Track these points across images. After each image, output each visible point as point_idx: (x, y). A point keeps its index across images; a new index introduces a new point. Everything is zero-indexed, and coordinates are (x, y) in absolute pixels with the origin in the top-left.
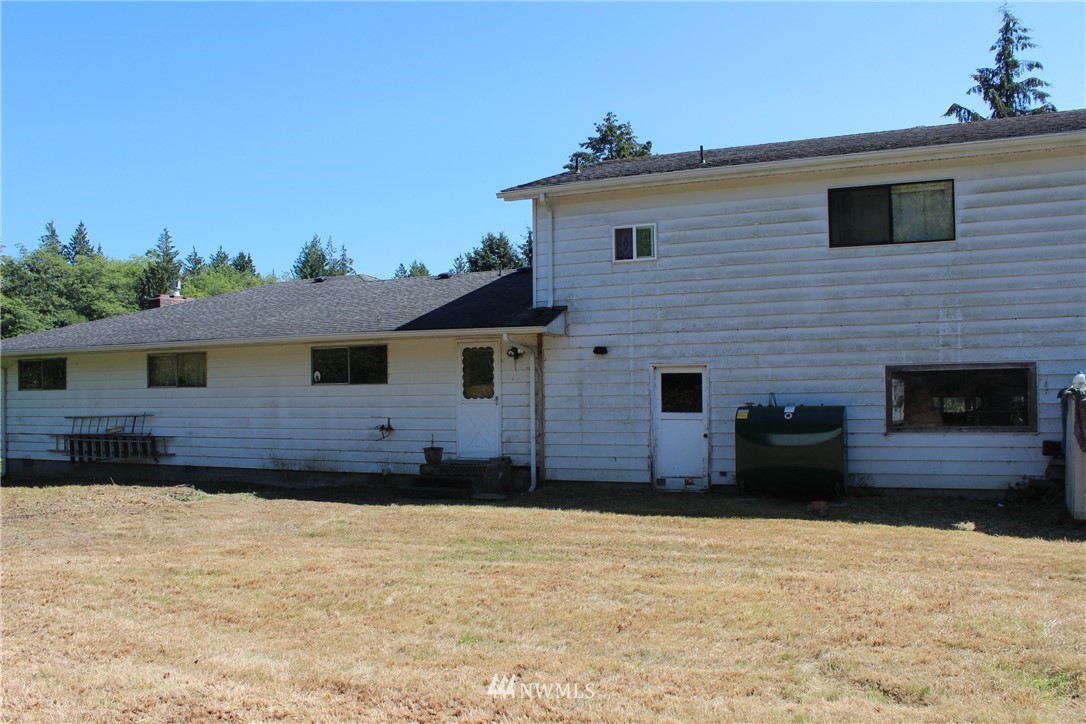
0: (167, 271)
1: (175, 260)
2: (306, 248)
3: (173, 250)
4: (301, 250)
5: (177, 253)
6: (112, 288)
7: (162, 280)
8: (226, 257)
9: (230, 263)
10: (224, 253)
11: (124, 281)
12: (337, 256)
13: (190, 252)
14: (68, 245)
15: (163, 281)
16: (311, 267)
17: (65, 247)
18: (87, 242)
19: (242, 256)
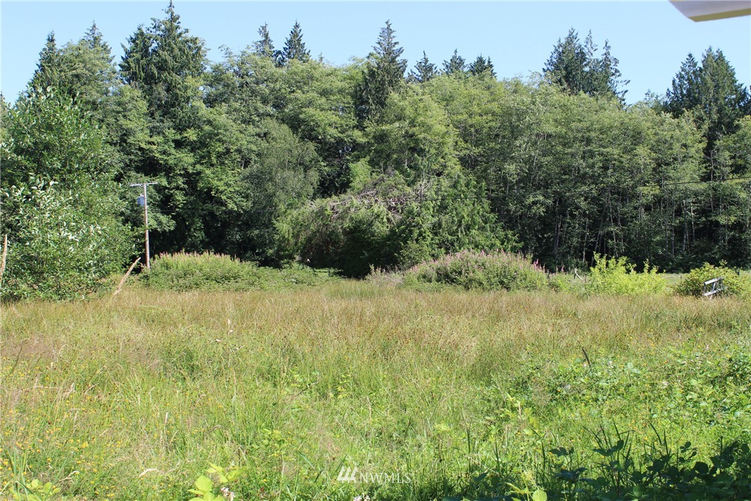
0: (388, 73)
1: (398, 59)
2: (560, 46)
3: (397, 47)
4: (553, 50)
5: (401, 51)
6: (324, 93)
7: (382, 83)
8: (462, 62)
9: (466, 70)
10: (460, 58)
11: (340, 85)
12: (598, 55)
13: (420, 58)
14: (282, 50)
15: (383, 85)
16: (566, 68)
17: (279, 52)
18: (303, 46)
19: (480, 60)
